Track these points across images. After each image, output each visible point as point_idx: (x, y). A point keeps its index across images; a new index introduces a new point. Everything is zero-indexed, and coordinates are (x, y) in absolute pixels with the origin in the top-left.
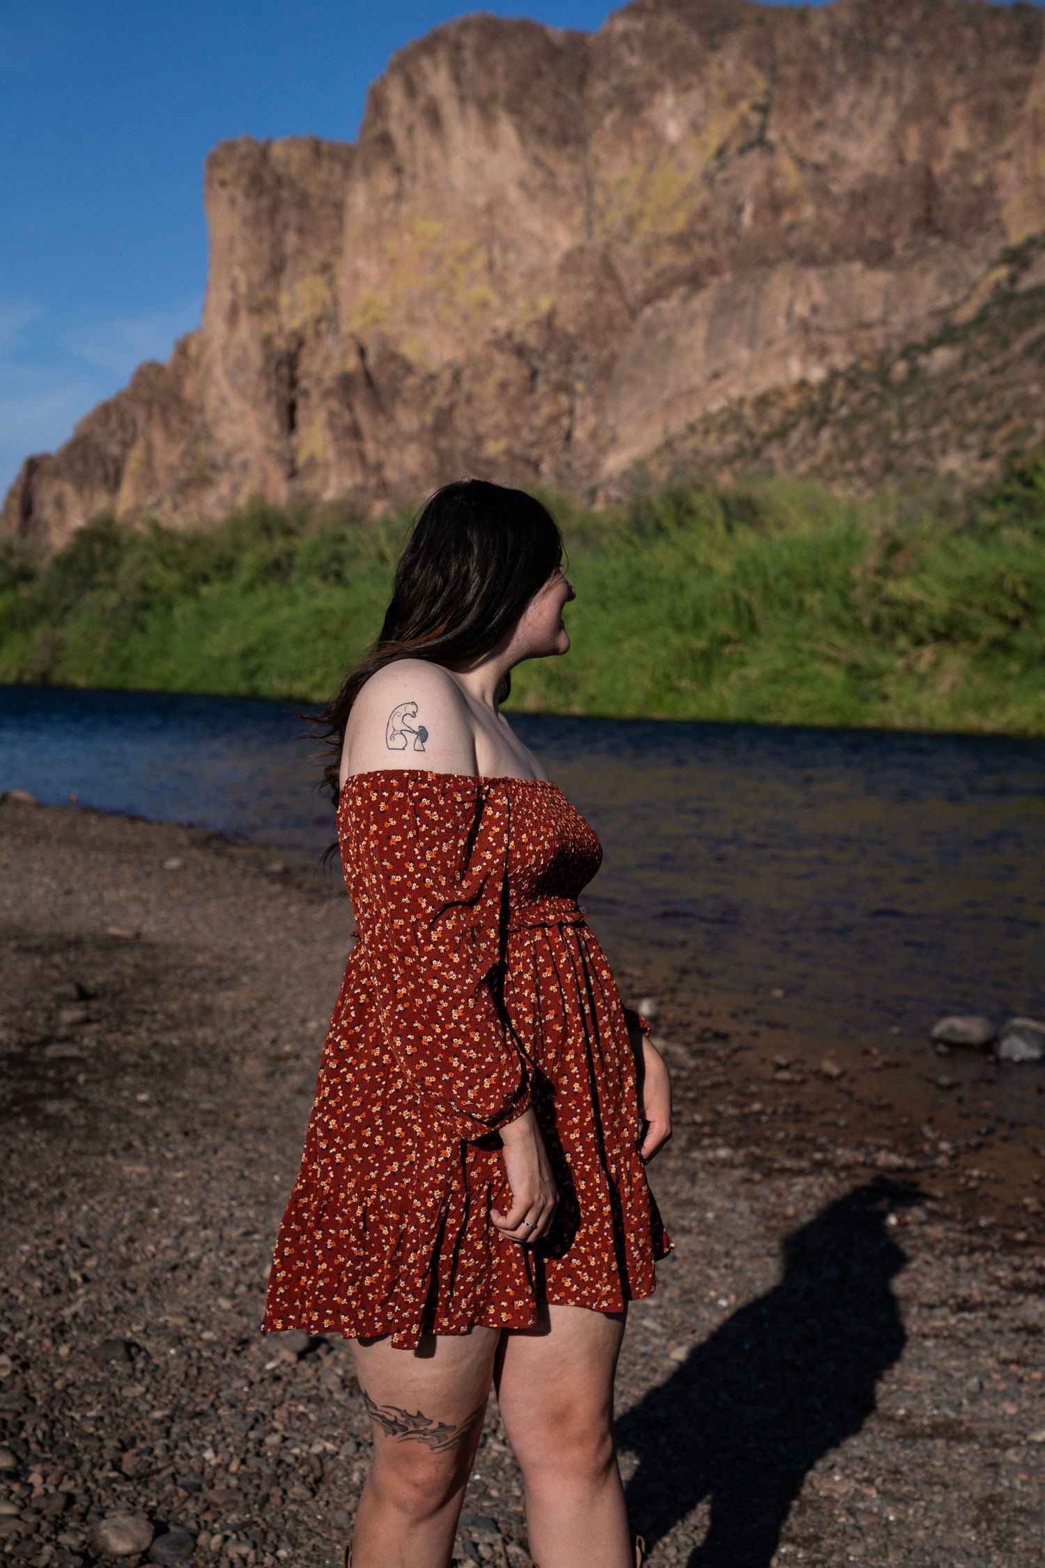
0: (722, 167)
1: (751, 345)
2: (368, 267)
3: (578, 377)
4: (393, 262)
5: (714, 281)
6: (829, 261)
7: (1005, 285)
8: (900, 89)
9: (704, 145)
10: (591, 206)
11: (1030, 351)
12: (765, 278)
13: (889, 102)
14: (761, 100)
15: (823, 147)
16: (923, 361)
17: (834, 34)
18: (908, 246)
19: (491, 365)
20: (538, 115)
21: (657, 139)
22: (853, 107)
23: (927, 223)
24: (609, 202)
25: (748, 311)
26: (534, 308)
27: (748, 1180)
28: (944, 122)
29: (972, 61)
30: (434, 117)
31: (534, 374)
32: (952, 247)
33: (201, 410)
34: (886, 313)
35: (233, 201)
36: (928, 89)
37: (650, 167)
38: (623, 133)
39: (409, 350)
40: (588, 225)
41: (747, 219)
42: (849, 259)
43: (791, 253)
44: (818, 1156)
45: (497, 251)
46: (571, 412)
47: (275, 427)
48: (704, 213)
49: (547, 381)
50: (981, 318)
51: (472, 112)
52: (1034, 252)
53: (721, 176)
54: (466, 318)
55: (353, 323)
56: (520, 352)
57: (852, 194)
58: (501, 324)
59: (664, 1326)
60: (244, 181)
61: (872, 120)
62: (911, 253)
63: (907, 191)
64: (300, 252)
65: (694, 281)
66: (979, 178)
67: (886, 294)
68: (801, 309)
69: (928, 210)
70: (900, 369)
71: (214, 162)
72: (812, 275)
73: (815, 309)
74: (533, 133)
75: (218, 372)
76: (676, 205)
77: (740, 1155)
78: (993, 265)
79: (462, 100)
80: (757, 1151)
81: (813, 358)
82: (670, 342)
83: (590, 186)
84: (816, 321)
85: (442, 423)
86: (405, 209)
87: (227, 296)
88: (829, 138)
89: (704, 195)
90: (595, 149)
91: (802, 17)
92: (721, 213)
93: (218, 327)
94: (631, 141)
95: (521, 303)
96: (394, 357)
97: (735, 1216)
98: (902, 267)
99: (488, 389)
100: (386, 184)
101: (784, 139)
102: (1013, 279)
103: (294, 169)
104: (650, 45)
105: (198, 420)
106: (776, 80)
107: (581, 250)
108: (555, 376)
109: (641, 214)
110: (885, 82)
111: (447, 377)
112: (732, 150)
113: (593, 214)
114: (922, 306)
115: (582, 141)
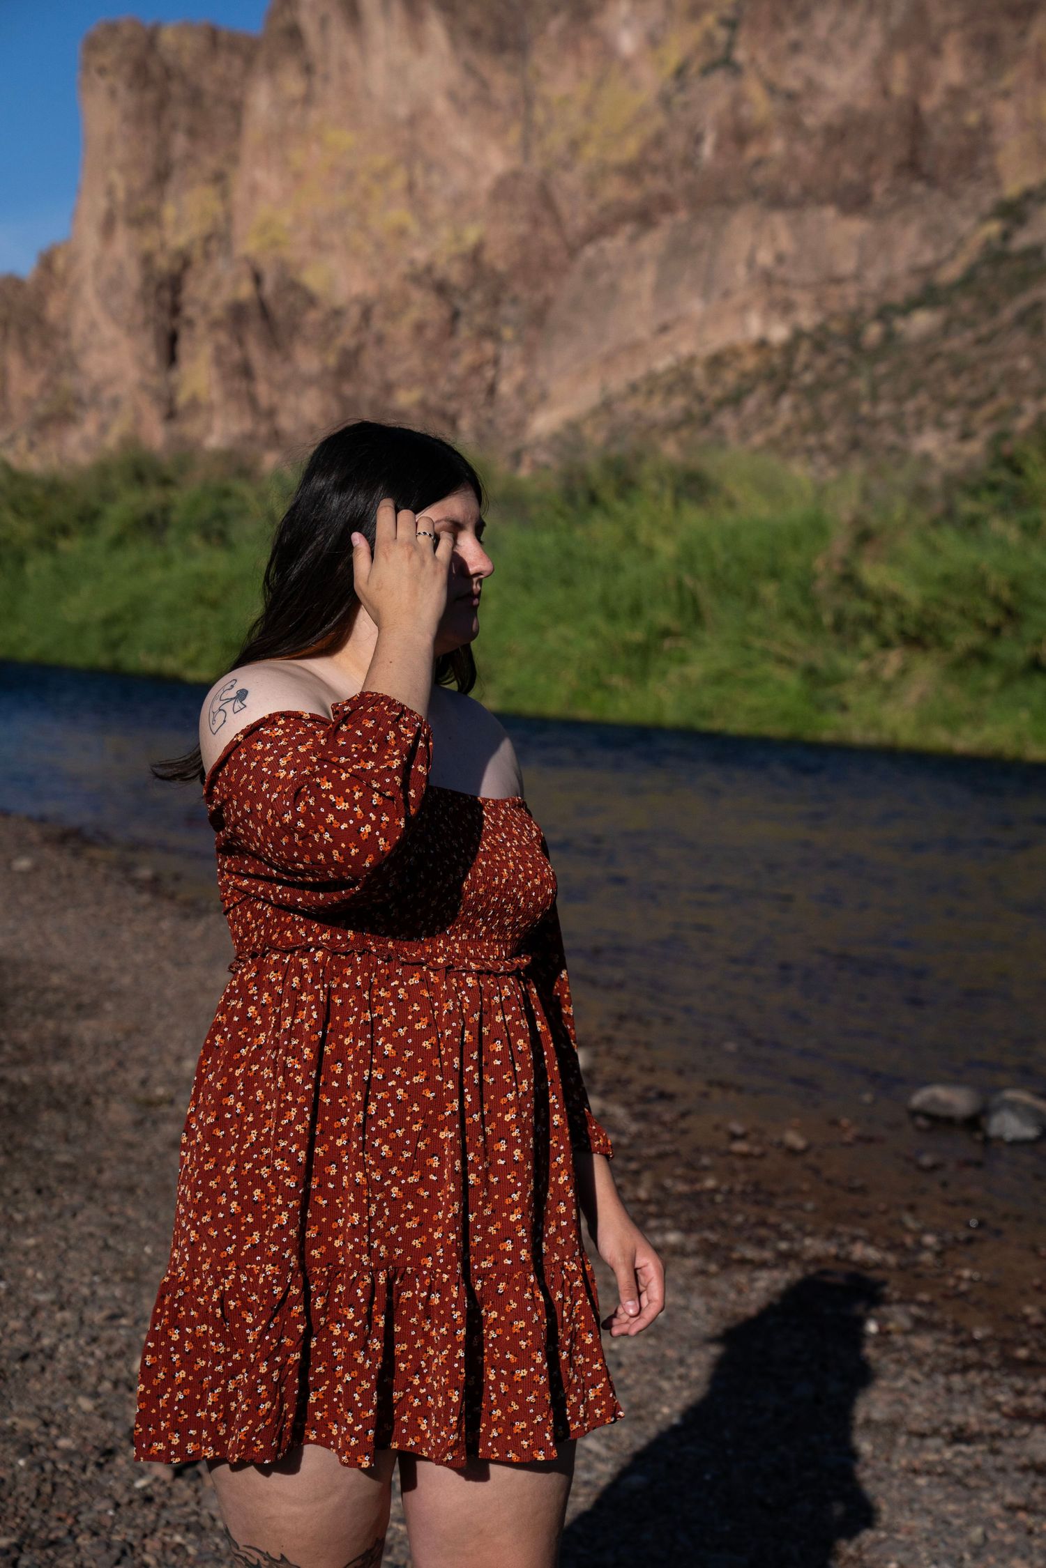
0: (681, 88)
1: (705, 295)
2: (270, 181)
3: (506, 321)
4: (299, 177)
5: (666, 221)
6: (797, 204)
7: (996, 243)
8: (888, 10)
9: (662, 62)
10: (529, 124)
11: (1022, 319)
12: (724, 220)
13: (875, 25)
14: (728, 13)
15: (797, 72)
16: (899, 324)
18: (888, 192)
19: (407, 303)
20: (472, 14)
21: (608, 51)
22: (835, 26)
23: (912, 167)
24: (550, 121)
25: (704, 257)
26: (458, 239)
27: (703, 1272)
28: (936, 50)
30: (352, 9)
31: (456, 316)
32: (938, 195)
33: (67, 335)
34: (861, 267)
35: (112, 93)
36: (919, 12)
37: (600, 83)
38: (570, 43)
39: (313, 279)
40: (526, 147)
41: (707, 149)
42: (821, 202)
43: (755, 193)
44: (783, 1246)
45: (418, 171)
46: (496, 362)
47: (152, 359)
48: (658, 140)
49: (470, 324)
50: (968, 281)
52: (1030, 206)
53: (679, 99)
54: (379, 246)
55: (248, 244)
56: (442, 289)
57: (828, 128)
58: (420, 256)
59: (609, 1448)
60: (126, 69)
61: (855, 43)
62: (892, 199)
63: (891, 128)
64: (190, 158)
65: (644, 217)
66: (972, 118)
67: (862, 246)
68: (765, 257)
69: (914, 151)
70: (873, 332)
71: (92, 45)
72: (778, 220)
73: (780, 259)
74: (467, 35)
75: (88, 291)
76: (627, 130)
77: (692, 1242)
78: (984, 219)
80: (712, 1237)
81: (775, 315)
82: (613, 288)
83: (529, 101)
84: (782, 272)
85: (348, 366)
86: (314, 116)
87: (102, 203)
88: (805, 62)
89: (659, 120)
90: (539, 59)
92: (678, 142)
93: (90, 240)
94: (578, 52)
95: (445, 232)
96: (295, 286)
97: (689, 1316)
98: (880, 215)
99: (401, 330)
100: (293, 85)
101: (753, 60)
102: (1006, 236)
103: (187, 60)
105: (61, 346)
107: (516, 175)
108: (480, 319)
109: (586, 137)
111: (354, 314)
112: (694, 69)
113: (531, 135)
114: (902, 261)
115: (522, 48)
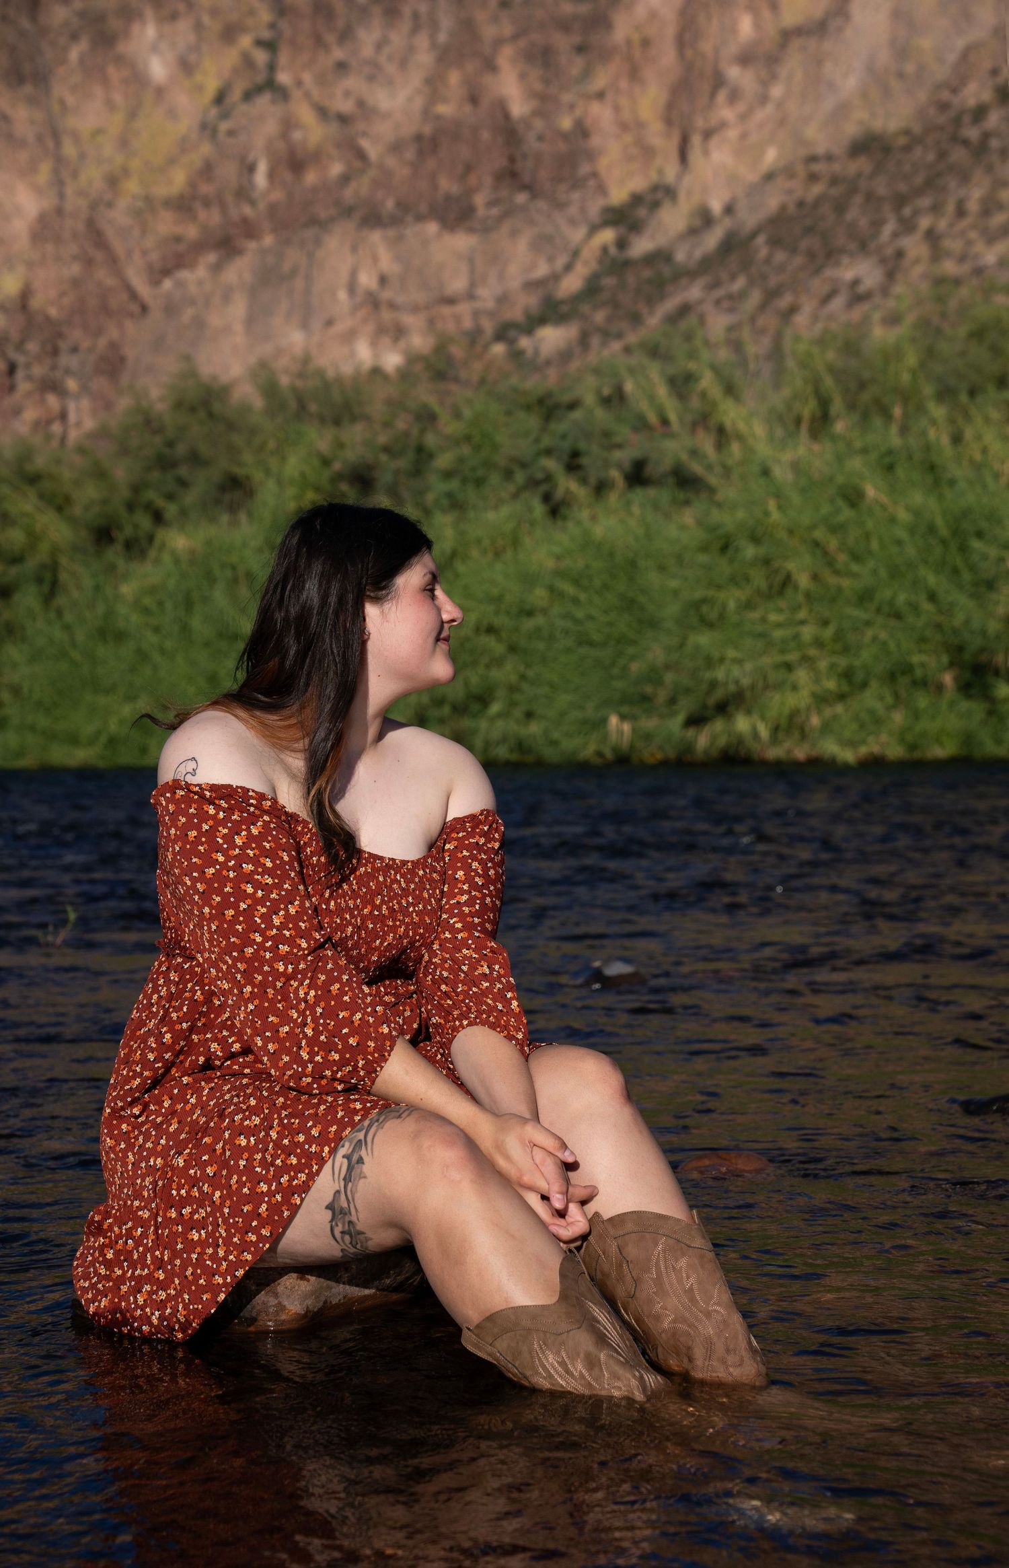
0: (225, 116)
1: (305, 325)
3: (68, 372)
5: (252, 245)
6: (396, 221)
7: (613, 250)
8: (434, 25)
9: (199, 88)
10: (59, 160)
12: (318, 242)
13: (422, 41)
14: (266, 35)
15: (347, 94)
16: (524, 343)
18: (490, 204)
21: (138, 79)
22: (379, 46)
23: (511, 176)
24: (82, 156)
25: (299, 283)
28: (490, 66)
31: (11, 369)
32: (542, 204)
34: (473, 285)
36: (468, 27)
37: (133, 115)
38: (93, 70)
40: (58, 184)
41: (261, 178)
42: (420, 218)
43: (348, 212)
46: (63, 416)
48: (207, 171)
49: (29, 378)
50: (592, 289)
52: (642, 212)
53: (224, 126)
57: (419, 138)
61: (404, 63)
62: (495, 212)
63: (486, 135)
65: (226, 245)
66: (566, 123)
67: (471, 261)
68: (367, 280)
69: (512, 160)
70: (497, 353)
72: (376, 237)
73: (383, 280)
76: (171, 161)
78: (594, 229)
81: (386, 341)
82: (199, 324)
83: (56, 136)
84: (387, 294)
88: (353, 83)
89: (206, 149)
90: (59, 90)
92: (228, 172)
94: (105, 81)
98: (486, 229)
102: (622, 244)
107: (59, 211)
108: (38, 370)
109: (126, 172)
110: (416, 16)
112: (236, 94)
113: (63, 171)
114: (515, 276)
115: (41, 79)
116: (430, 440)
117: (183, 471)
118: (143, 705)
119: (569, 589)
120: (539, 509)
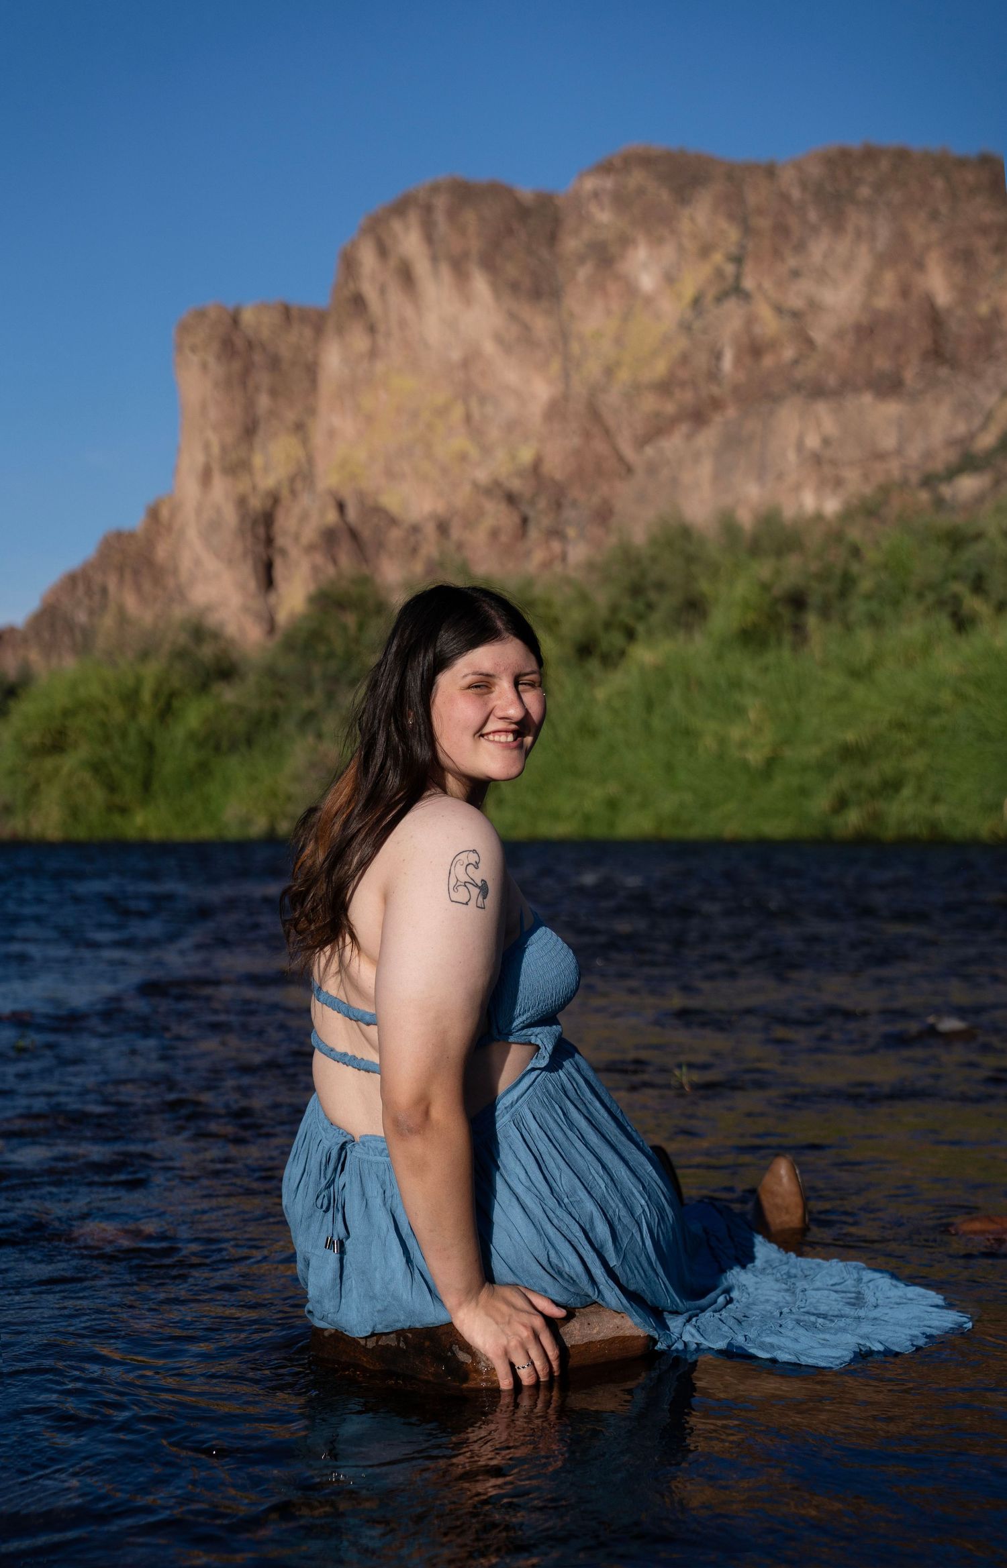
0: (699, 315)
1: (760, 478)
2: (345, 424)
3: (569, 522)
4: (370, 419)
5: (718, 419)
6: (837, 393)
8: (873, 236)
9: (679, 295)
10: (567, 357)
12: (771, 413)
13: (863, 249)
14: (733, 249)
15: (799, 294)
16: (946, 490)
17: (804, 186)
18: (917, 376)
19: (481, 513)
20: (512, 270)
21: (631, 290)
22: (827, 255)
23: (937, 354)
24: (585, 353)
25: (755, 446)
26: (513, 457)
28: (920, 266)
29: (944, 209)
30: (406, 276)
31: (525, 521)
32: (962, 377)
33: (175, 571)
34: (900, 443)
35: (204, 366)
36: (902, 237)
37: (626, 317)
38: (597, 287)
39: (391, 500)
40: (566, 375)
41: (727, 363)
42: (857, 390)
43: (797, 387)
45: (474, 404)
46: (564, 557)
47: (252, 585)
48: (684, 359)
49: (538, 527)
50: (1003, 445)
51: (445, 270)
53: (698, 325)
54: (445, 471)
55: (328, 478)
56: (511, 499)
57: (857, 327)
58: (482, 475)
60: (215, 345)
61: (847, 266)
62: (921, 383)
63: (913, 322)
64: (273, 413)
65: (698, 417)
66: (983, 308)
67: (899, 425)
68: (813, 442)
69: (935, 342)
71: (184, 328)
72: (822, 409)
73: (826, 442)
74: (508, 288)
75: (192, 534)
76: (655, 354)
78: (1005, 395)
79: (434, 259)
81: (827, 490)
82: (674, 481)
83: (565, 339)
84: (829, 453)
86: (380, 367)
87: (200, 458)
88: (806, 285)
89: (682, 343)
90: (571, 302)
91: (770, 171)
92: (701, 360)
93: (190, 489)
94: (604, 293)
95: (501, 454)
96: (378, 510)
98: (913, 397)
99: (478, 538)
100: (359, 341)
101: (760, 286)
103: (265, 334)
104: (621, 201)
105: (171, 583)
106: (747, 230)
107: (566, 397)
108: (546, 522)
109: (618, 364)
110: (857, 230)
111: (430, 530)
112: (708, 299)
113: (570, 365)
114: (937, 435)
115: (556, 294)
116: (855, 568)
117: (653, 595)
118: (613, 788)
119: (971, 691)
120: (946, 624)
